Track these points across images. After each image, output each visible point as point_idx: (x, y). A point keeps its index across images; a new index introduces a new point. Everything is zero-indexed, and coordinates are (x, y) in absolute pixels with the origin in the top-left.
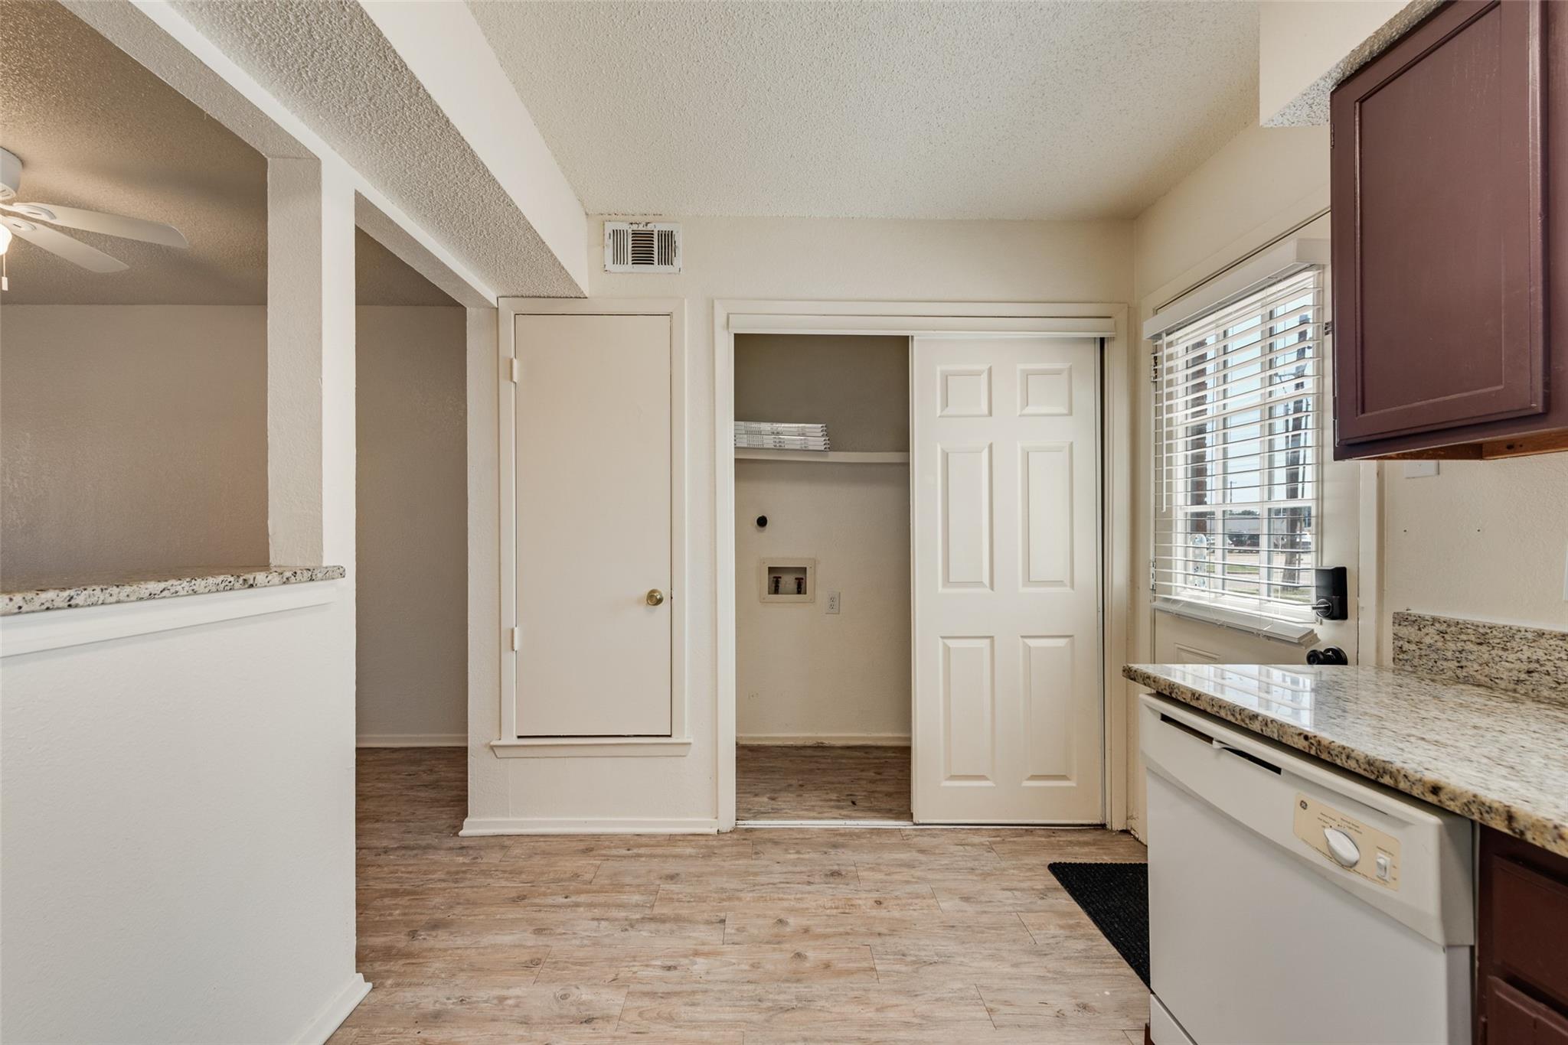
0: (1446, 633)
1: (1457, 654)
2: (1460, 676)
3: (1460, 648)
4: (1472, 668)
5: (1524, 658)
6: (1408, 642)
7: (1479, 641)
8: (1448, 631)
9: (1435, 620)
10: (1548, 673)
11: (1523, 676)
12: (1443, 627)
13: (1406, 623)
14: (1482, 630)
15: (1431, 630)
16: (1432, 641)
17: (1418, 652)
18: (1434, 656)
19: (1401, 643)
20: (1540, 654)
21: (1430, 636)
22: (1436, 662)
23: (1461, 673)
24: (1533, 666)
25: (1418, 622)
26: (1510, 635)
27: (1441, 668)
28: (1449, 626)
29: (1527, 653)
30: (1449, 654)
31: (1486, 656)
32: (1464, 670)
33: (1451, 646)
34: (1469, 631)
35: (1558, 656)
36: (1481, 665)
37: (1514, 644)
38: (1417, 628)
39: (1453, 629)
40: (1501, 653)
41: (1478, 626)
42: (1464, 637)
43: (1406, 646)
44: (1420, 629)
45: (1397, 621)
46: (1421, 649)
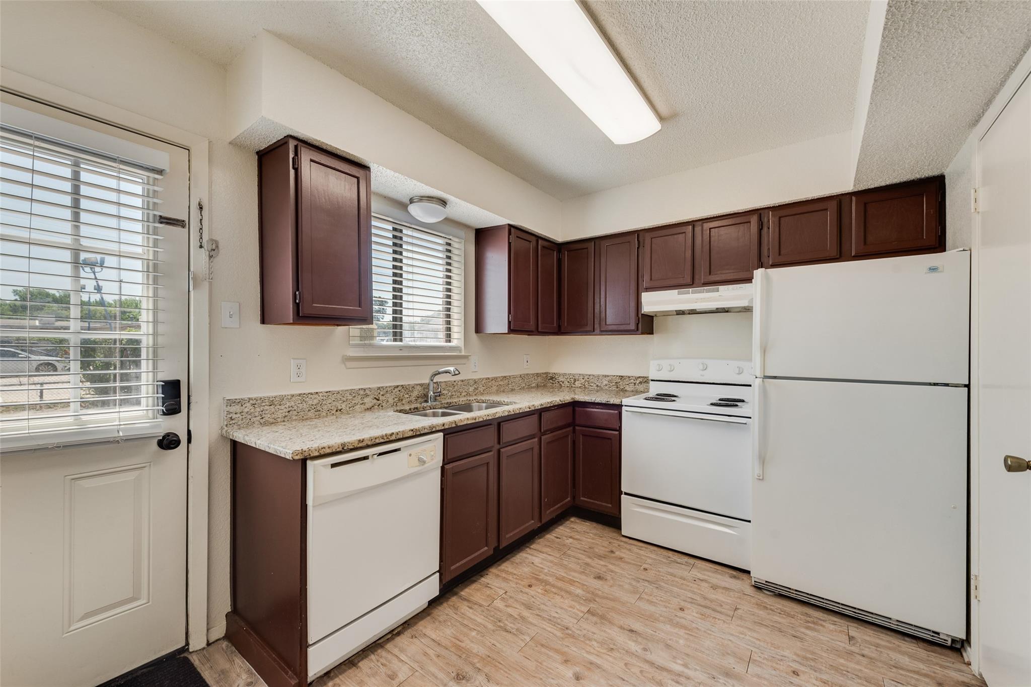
0: (256, 404)
1: (261, 413)
2: (262, 422)
3: (262, 410)
4: (267, 417)
5: (287, 406)
6: (236, 414)
7: (270, 404)
8: (256, 403)
9: (250, 399)
10: (295, 410)
11: (287, 414)
12: (254, 402)
13: (234, 404)
14: (271, 399)
15: (248, 405)
16: (248, 410)
17: (241, 417)
18: (250, 417)
19: (231, 415)
20: (293, 404)
21: (248, 407)
22: (250, 419)
23: (262, 421)
24: (290, 409)
25: (241, 402)
26: (282, 398)
27: (253, 421)
28: (257, 400)
29: (288, 404)
30: (257, 414)
31: (273, 410)
32: (264, 419)
33: (258, 409)
34: (266, 401)
35: (298, 402)
36: (271, 414)
37: (284, 402)
38: (240, 405)
39: (259, 401)
40: (279, 407)
41: (270, 398)
42: (264, 404)
43: (234, 416)
44: (242, 406)
45: (229, 404)
46: (242, 415)
